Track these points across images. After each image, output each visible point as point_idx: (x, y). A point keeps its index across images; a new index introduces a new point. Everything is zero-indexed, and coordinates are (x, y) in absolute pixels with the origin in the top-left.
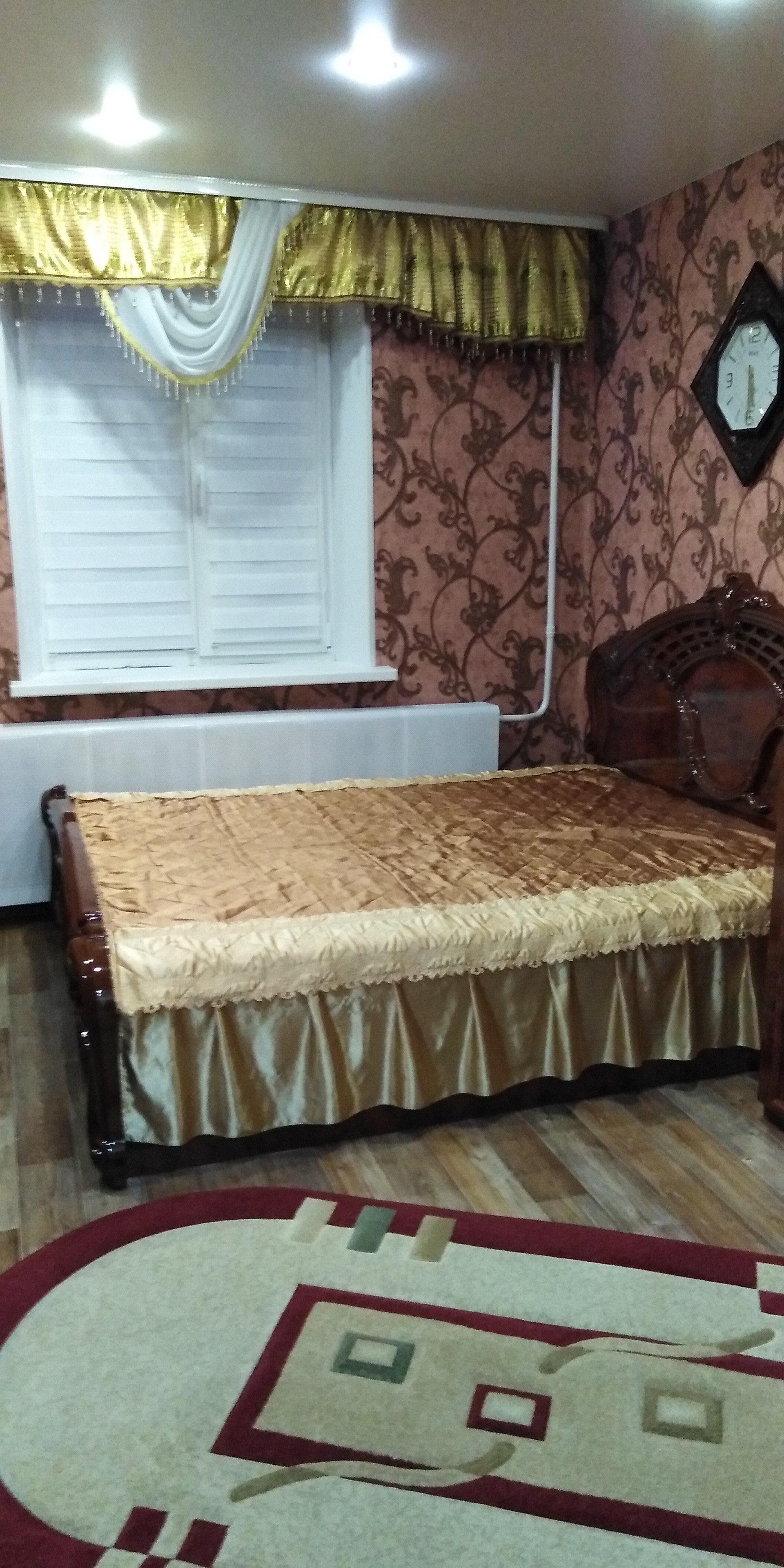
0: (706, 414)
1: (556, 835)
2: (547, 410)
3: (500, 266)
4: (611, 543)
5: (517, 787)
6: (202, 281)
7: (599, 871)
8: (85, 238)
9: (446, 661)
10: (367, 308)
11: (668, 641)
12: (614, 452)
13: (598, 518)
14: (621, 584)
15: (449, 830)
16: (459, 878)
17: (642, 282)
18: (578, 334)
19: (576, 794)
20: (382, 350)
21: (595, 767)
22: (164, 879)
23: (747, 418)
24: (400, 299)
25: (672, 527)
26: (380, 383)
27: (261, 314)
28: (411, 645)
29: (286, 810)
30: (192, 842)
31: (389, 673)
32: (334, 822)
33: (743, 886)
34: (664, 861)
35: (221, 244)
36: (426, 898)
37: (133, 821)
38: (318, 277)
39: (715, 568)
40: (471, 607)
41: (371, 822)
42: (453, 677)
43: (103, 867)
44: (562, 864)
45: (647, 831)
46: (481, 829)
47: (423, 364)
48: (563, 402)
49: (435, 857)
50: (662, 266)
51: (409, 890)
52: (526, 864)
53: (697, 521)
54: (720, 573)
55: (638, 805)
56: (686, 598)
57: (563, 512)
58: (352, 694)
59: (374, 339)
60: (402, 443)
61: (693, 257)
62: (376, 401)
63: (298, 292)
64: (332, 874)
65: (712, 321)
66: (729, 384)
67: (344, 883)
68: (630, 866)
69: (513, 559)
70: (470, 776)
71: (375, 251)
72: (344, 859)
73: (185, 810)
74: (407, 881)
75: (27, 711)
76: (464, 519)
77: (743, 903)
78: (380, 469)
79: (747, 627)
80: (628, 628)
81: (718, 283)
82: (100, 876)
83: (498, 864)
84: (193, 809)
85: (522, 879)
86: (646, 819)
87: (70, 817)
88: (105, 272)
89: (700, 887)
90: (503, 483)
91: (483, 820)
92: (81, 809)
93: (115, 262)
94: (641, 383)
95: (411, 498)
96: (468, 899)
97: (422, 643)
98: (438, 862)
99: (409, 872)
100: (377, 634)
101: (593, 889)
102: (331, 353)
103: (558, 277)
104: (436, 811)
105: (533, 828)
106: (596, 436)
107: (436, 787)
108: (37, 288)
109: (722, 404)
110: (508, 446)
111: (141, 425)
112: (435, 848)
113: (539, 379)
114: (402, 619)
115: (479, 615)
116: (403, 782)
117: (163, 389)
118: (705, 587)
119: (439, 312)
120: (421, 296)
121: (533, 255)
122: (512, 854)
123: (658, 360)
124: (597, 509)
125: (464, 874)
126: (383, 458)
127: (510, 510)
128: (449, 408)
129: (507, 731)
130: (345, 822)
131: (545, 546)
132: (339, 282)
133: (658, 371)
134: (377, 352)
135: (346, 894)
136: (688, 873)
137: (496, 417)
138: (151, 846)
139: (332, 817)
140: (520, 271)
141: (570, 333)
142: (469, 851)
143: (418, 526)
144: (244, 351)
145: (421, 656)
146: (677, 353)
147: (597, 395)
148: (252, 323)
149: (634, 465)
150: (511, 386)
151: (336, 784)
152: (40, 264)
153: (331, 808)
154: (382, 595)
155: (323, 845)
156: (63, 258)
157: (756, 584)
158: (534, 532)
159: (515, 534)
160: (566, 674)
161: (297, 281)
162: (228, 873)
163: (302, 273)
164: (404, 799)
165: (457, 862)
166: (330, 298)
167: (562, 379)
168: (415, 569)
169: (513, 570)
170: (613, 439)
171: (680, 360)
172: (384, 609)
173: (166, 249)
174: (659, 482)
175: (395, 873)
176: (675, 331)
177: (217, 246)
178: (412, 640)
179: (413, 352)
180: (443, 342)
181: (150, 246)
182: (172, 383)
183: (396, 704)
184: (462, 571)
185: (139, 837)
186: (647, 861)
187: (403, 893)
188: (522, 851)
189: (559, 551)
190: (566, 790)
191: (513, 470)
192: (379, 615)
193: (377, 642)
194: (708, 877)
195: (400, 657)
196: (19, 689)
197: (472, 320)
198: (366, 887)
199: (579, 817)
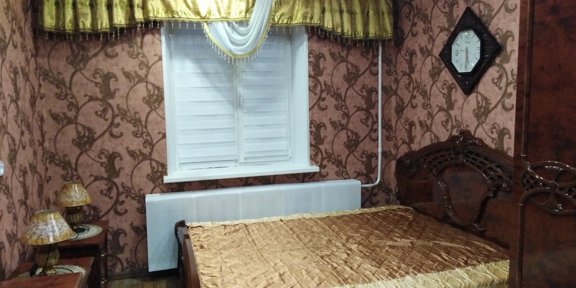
0: (446, 66)
1: (396, 244)
2: (376, 64)
3: (358, 10)
4: (404, 116)
5: (372, 217)
6: (243, 19)
7: (419, 264)
8: (198, 4)
9: (338, 163)
10: (307, 27)
11: (433, 157)
12: (404, 80)
13: (398, 106)
14: (410, 132)
15: (347, 240)
16: (358, 268)
17: (414, 16)
18: (389, 35)
19: (398, 221)
20: (312, 43)
21: (402, 207)
22: (228, 270)
23: (466, 68)
24: (320, 24)
25: (432, 110)
26: (311, 56)
27: (266, 31)
28: (324, 157)
29: (277, 230)
30: (238, 249)
31: (316, 169)
32: (298, 236)
33: (487, 273)
34: (447, 258)
35: (250, 5)
36: (346, 281)
37: (214, 237)
38: (288, 16)
39: (453, 128)
40: (348, 141)
41: (313, 236)
42: (341, 169)
43: (201, 263)
44: (402, 260)
45: (434, 242)
46: (361, 240)
47: (328, 48)
48: (383, 61)
49: (344, 256)
50: (424, 9)
51: (337, 276)
52: (386, 260)
53: (443, 108)
54: (455, 129)
55: (426, 226)
56: (440, 139)
57: (383, 104)
58: (301, 177)
59: (309, 39)
60: (320, 78)
61: (437, 5)
62: (310, 62)
63: (280, 22)
64: (302, 267)
65: (448, 30)
66: (456, 54)
67: (308, 272)
68: (433, 261)
69: (364, 122)
70: (352, 212)
71: (310, 6)
72: (305, 258)
73: (235, 231)
74: (335, 270)
75: (170, 188)
76: (344, 107)
77: (489, 282)
78: (311, 88)
79: (471, 153)
80: (413, 150)
81: (449, 16)
82: (201, 269)
83: (373, 260)
84: (238, 230)
85: (386, 269)
86: (431, 234)
87: (187, 237)
88: (206, 16)
89: (467, 274)
90: (360, 93)
91: (362, 235)
92: (191, 231)
93: (209, 13)
94: (415, 54)
95: (324, 99)
96: (364, 282)
97: (329, 156)
98: (346, 259)
99: (335, 265)
100: (310, 153)
101: (419, 275)
102: (291, 44)
103: (381, 14)
104: (340, 230)
105: (384, 240)
106: (396, 74)
107: (338, 218)
108: (179, 23)
109: (454, 62)
110: (361, 78)
111: (217, 73)
112: (343, 250)
113: (373, 53)
114: (321, 147)
115: (351, 144)
116: (324, 215)
117: (227, 59)
118: (449, 135)
119: (335, 28)
120: (328, 22)
121: (371, 6)
122: (378, 254)
123: (423, 45)
124: (397, 102)
125: (359, 266)
126: (313, 84)
127: (362, 103)
128: (338, 64)
129: (364, 191)
130: (302, 236)
131: (377, 117)
132: (296, 18)
133: (423, 49)
134: (310, 44)
135: (309, 279)
136: (459, 266)
137: (356, 68)
138: (221, 251)
139: (296, 234)
140: (366, 12)
141: (386, 35)
142: (358, 252)
143: (327, 110)
144: (259, 44)
145: (328, 162)
146: (431, 42)
147: (396, 58)
148: (263, 34)
149: (413, 85)
150: (362, 55)
151: (296, 216)
152: (180, 14)
153: (295, 229)
154: (312, 138)
155: (295, 249)
156: (189, 12)
157: (473, 134)
158: (372, 111)
159: (365, 112)
160: (387, 167)
161: (280, 18)
162: (256, 267)
163: (281, 15)
164: (326, 224)
165: (355, 259)
166: (292, 24)
167: (382, 52)
168: (325, 127)
169: (365, 127)
170: (403, 75)
171: (433, 45)
172: (313, 143)
173: (229, 7)
174: (425, 92)
175: (329, 266)
176: (430, 33)
177: (249, 5)
178: (325, 155)
179: (324, 44)
180: (336, 40)
181: (223, 6)
182: (231, 58)
183: (318, 181)
184: (344, 127)
185: (216, 247)
186: (439, 259)
187: (334, 277)
188: (382, 252)
189: (383, 119)
190: (393, 219)
191: (363, 88)
192: (311, 145)
193: (311, 156)
194: (469, 268)
195: (320, 162)
196: (167, 179)
197: (348, 31)
198: (318, 275)
199: (402, 234)
